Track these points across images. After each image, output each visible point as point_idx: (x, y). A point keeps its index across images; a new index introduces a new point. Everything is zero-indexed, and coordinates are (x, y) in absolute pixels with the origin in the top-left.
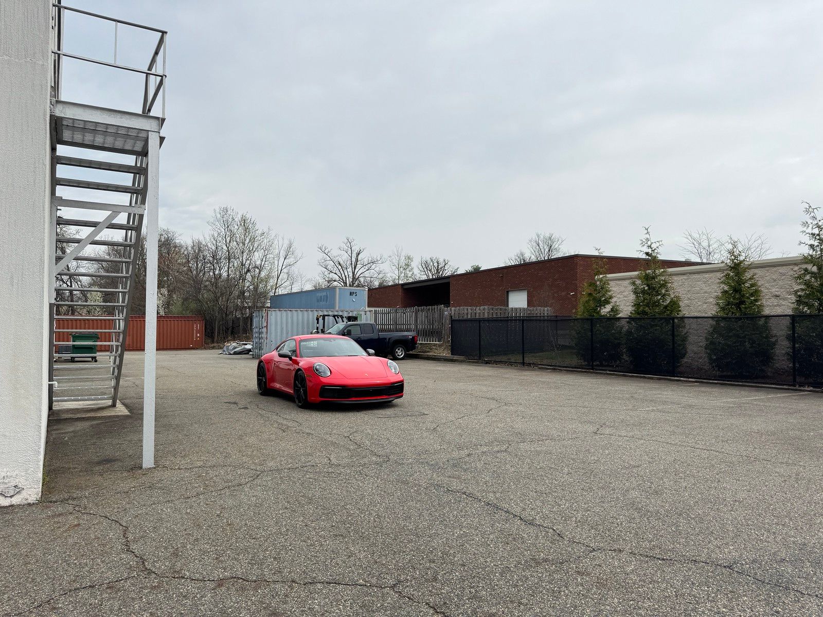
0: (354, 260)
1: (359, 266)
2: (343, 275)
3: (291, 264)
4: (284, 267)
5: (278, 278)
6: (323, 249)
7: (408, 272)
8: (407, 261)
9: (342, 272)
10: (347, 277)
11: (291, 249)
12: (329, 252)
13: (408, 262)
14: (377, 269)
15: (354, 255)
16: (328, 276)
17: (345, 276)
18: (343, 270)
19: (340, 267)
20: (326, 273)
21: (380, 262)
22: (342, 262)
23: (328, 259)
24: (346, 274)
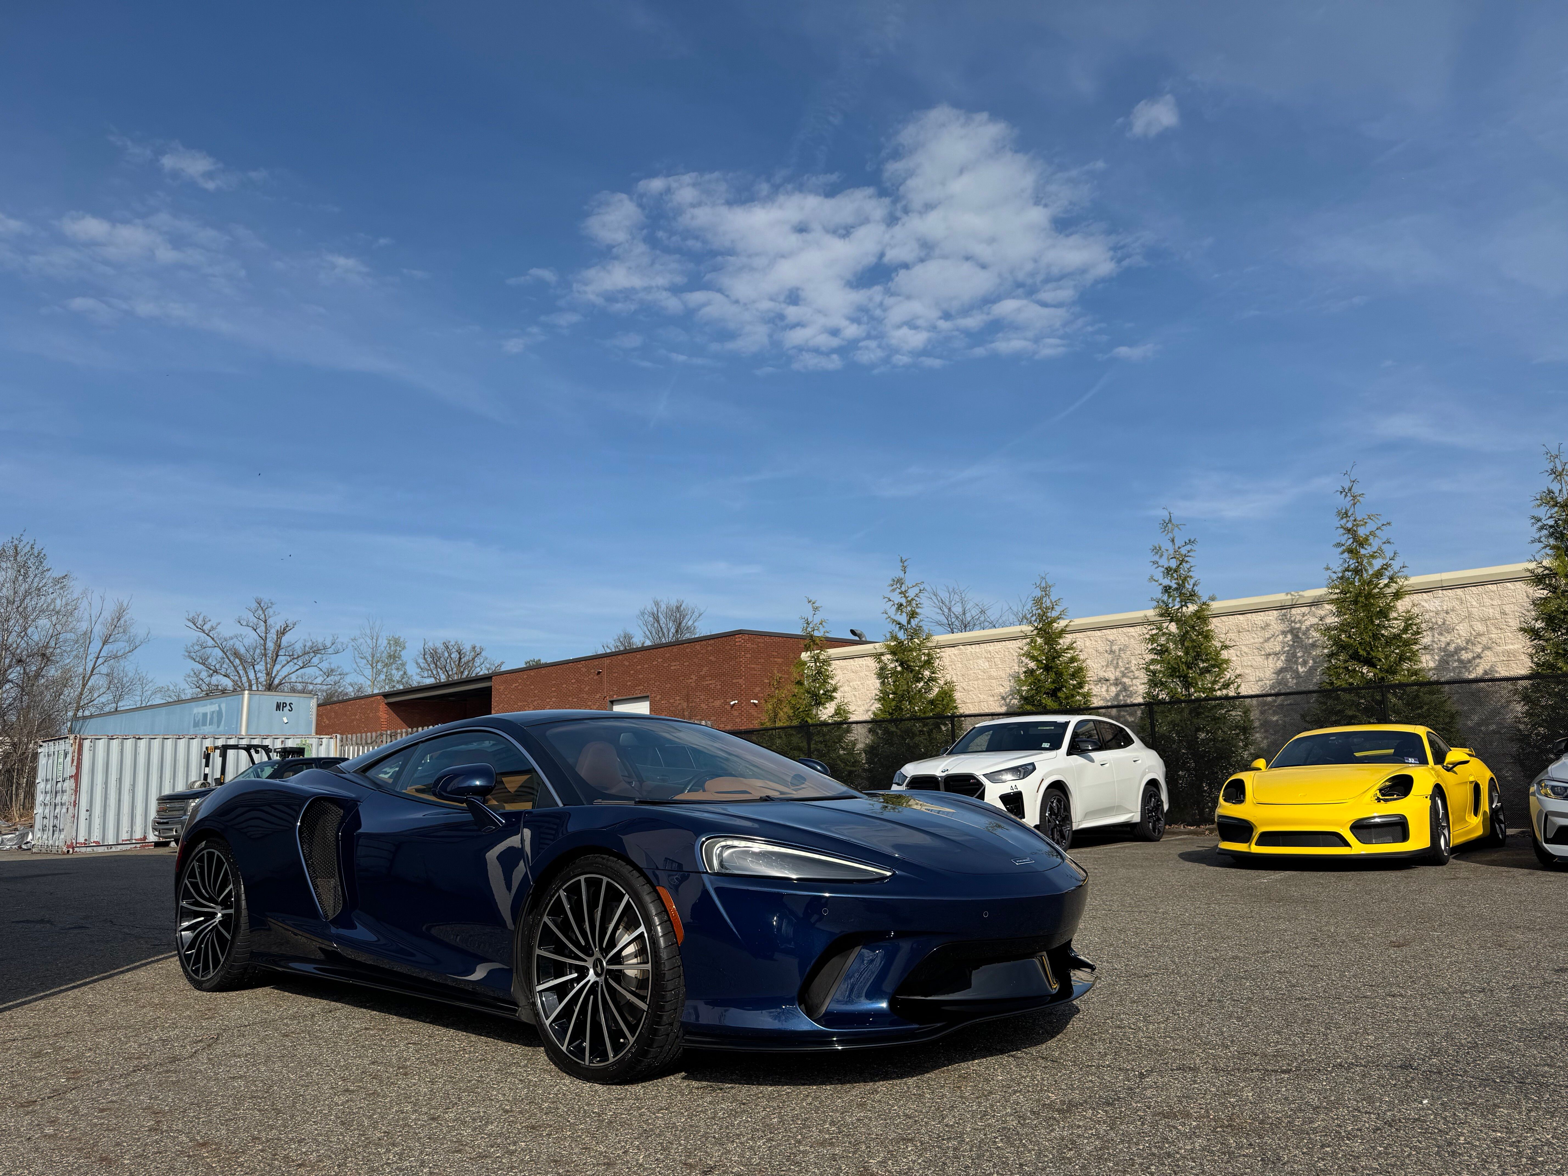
0: (270, 645)
1: (282, 659)
2: (244, 679)
3: (119, 654)
4: (100, 661)
5: (84, 685)
6: (200, 622)
7: (394, 672)
8: (392, 648)
9: (241, 672)
10: (254, 682)
11: (122, 621)
12: (212, 629)
13: (396, 651)
14: (325, 666)
15: (272, 635)
16: (207, 680)
17: (249, 681)
18: (245, 669)
19: (237, 661)
20: (204, 675)
21: (330, 651)
22: (242, 651)
23: (210, 643)
24: (252, 676)
